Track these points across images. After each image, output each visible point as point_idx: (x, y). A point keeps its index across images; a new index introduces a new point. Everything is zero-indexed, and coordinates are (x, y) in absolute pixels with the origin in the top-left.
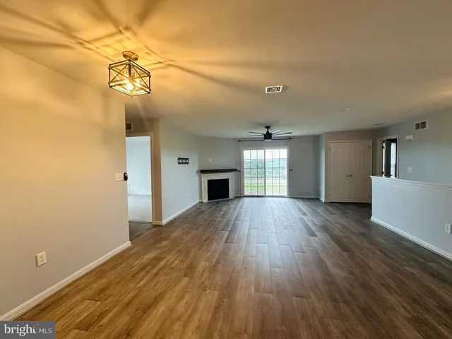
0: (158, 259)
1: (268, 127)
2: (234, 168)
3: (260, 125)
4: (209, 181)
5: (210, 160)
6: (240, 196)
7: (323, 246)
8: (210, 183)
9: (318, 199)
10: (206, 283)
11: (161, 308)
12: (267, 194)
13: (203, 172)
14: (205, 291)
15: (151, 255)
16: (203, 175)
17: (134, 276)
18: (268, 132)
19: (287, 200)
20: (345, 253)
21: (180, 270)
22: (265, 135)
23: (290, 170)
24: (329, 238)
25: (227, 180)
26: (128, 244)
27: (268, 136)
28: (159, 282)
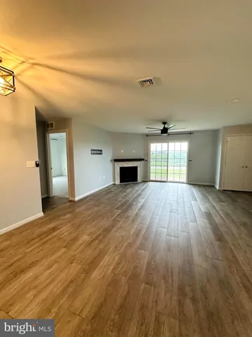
0: (54, 229)
1: (164, 123)
2: (143, 158)
3: (157, 121)
4: (120, 168)
5: (122, 151)
6: (146, 180)
7: (198, 233)
8: (122, 169)
9: (213, 186)
10: (78, 256)
11: (30, 274)
12: (169, 180)
13: (116, 160)
14: (72, 263)
15: (52, 225)
16: (116, 163)
17: (28, 242)
18: (164, 127)
19: (185, 186)
20: (217, 243)
21: (64, 241)
22: (162, 130)
23: (189, 161)
24: (208, 225)
25: (136, 167)
26: (41, 214)
27: (165, 131)
28: (42, 250)
